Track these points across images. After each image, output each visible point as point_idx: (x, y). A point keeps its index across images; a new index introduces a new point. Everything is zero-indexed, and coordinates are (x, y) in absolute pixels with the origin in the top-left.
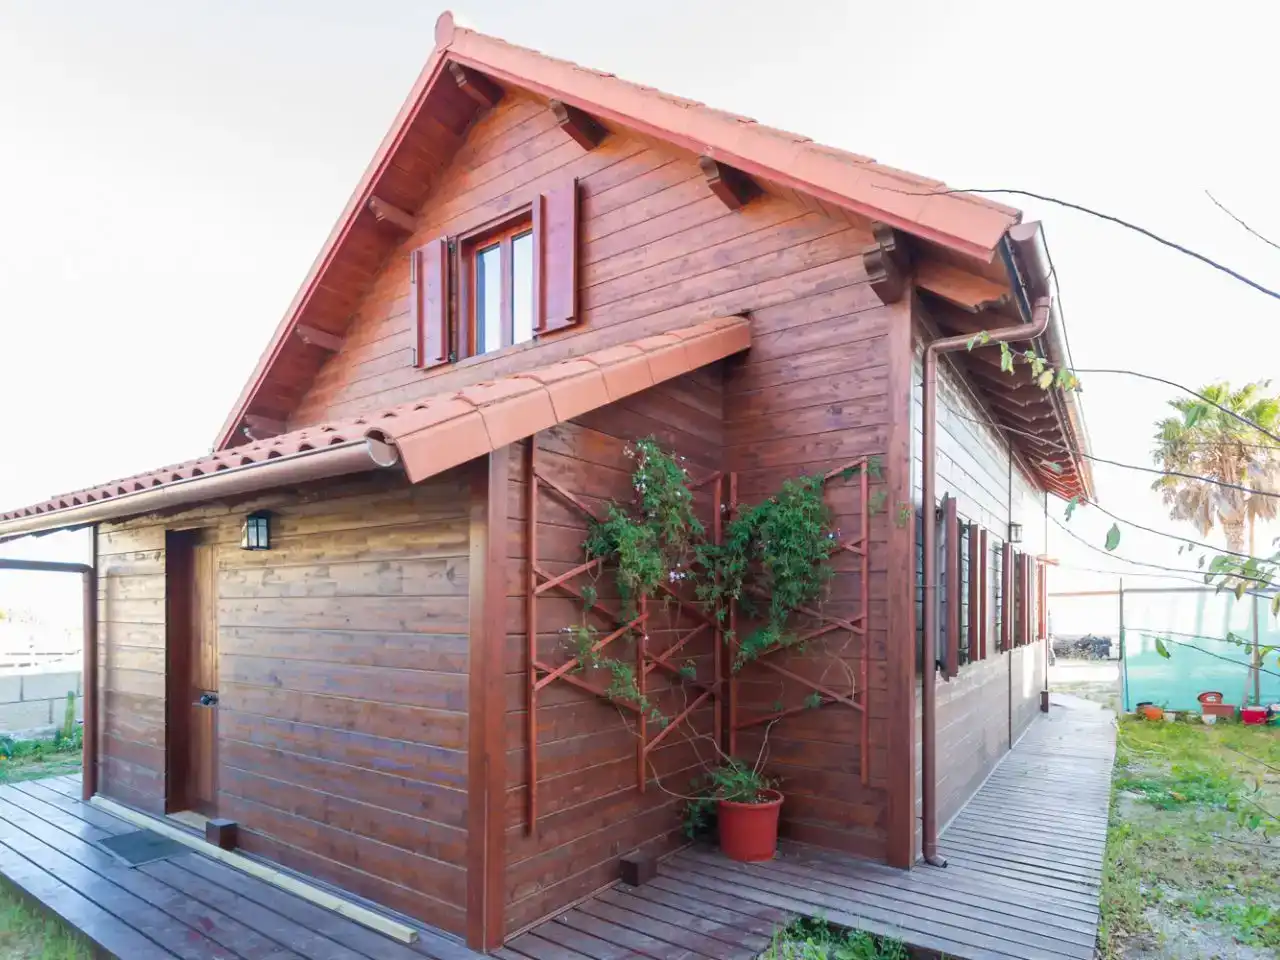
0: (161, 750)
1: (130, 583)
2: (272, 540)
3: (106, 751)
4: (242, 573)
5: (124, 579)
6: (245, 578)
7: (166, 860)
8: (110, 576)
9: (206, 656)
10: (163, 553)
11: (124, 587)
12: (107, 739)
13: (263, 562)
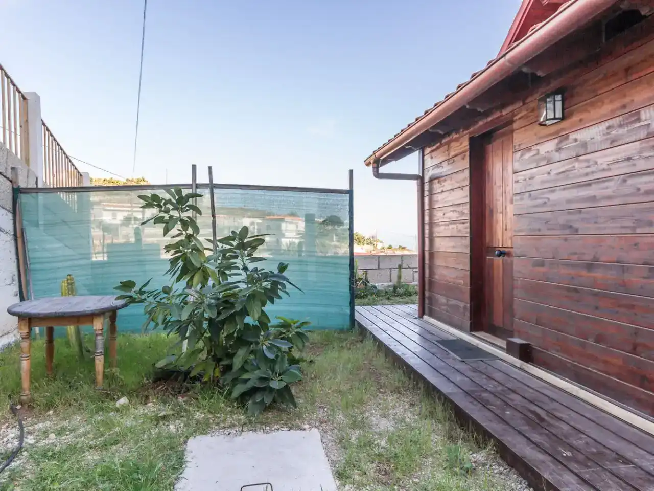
0: (467, 289)
1: (445, 180)
2: (565, 111)
3: (430, 290)
4: (533, 148)
5: (442, 179)
6: (538, 150)
7: (481, 361)
8: (431, 180)
9: (497, 222)
10: (468, 154)
11: (441, 184)
12: (431, 282)
13: (557, 132)
